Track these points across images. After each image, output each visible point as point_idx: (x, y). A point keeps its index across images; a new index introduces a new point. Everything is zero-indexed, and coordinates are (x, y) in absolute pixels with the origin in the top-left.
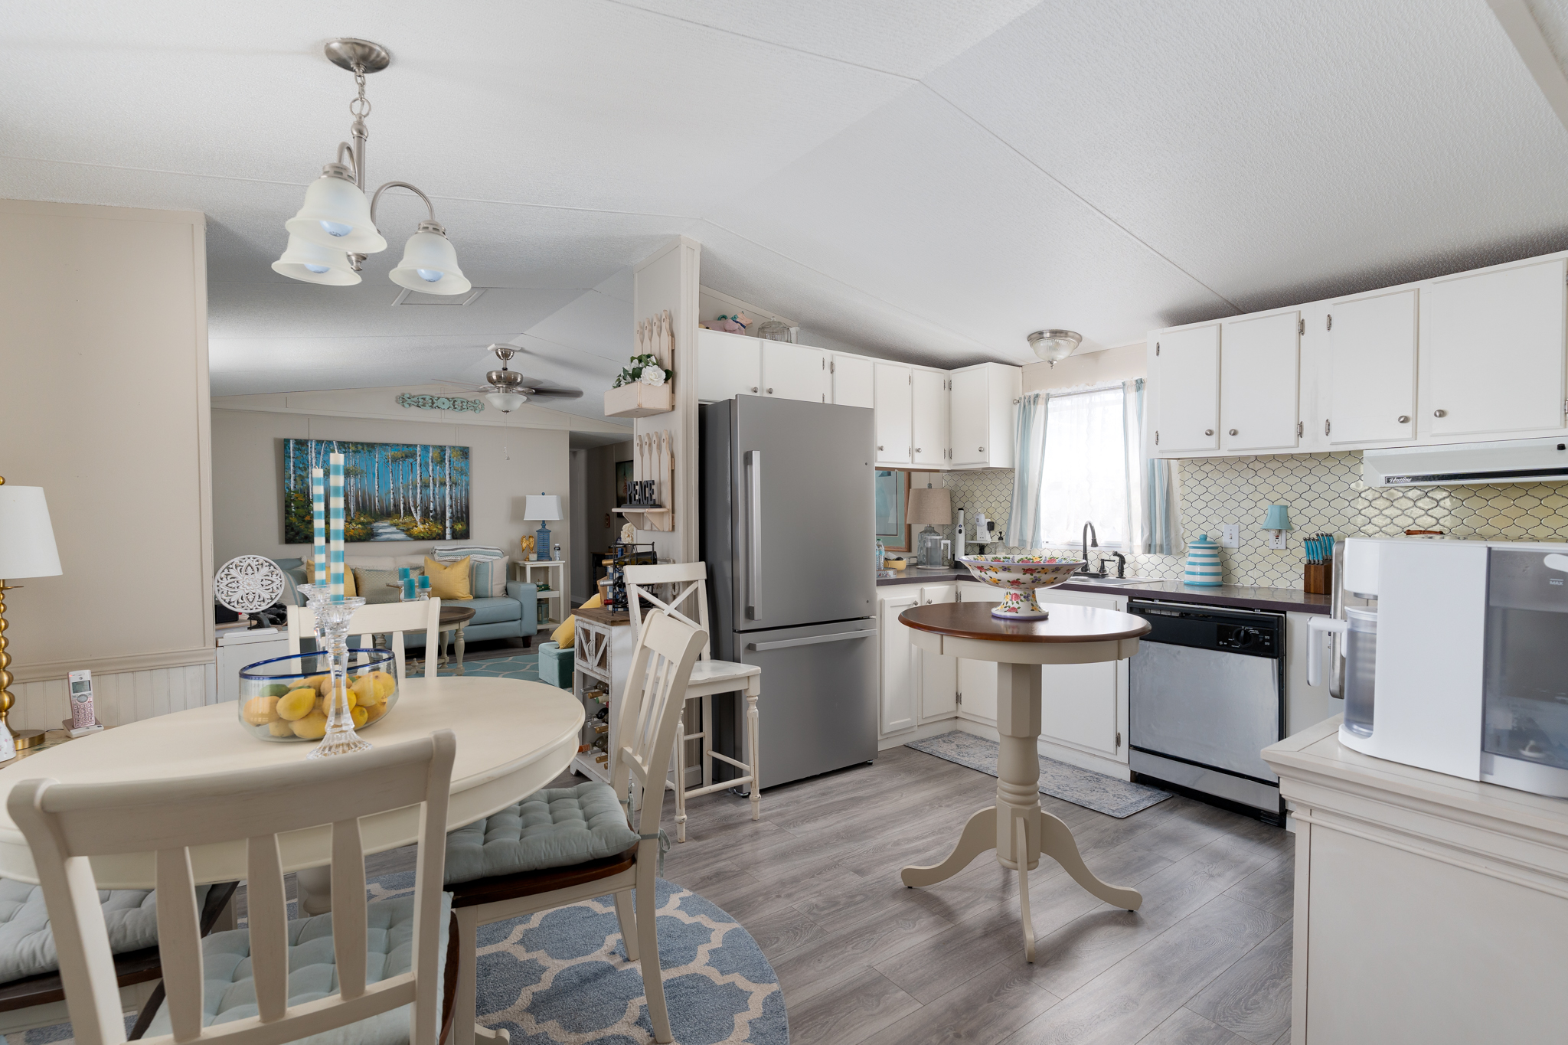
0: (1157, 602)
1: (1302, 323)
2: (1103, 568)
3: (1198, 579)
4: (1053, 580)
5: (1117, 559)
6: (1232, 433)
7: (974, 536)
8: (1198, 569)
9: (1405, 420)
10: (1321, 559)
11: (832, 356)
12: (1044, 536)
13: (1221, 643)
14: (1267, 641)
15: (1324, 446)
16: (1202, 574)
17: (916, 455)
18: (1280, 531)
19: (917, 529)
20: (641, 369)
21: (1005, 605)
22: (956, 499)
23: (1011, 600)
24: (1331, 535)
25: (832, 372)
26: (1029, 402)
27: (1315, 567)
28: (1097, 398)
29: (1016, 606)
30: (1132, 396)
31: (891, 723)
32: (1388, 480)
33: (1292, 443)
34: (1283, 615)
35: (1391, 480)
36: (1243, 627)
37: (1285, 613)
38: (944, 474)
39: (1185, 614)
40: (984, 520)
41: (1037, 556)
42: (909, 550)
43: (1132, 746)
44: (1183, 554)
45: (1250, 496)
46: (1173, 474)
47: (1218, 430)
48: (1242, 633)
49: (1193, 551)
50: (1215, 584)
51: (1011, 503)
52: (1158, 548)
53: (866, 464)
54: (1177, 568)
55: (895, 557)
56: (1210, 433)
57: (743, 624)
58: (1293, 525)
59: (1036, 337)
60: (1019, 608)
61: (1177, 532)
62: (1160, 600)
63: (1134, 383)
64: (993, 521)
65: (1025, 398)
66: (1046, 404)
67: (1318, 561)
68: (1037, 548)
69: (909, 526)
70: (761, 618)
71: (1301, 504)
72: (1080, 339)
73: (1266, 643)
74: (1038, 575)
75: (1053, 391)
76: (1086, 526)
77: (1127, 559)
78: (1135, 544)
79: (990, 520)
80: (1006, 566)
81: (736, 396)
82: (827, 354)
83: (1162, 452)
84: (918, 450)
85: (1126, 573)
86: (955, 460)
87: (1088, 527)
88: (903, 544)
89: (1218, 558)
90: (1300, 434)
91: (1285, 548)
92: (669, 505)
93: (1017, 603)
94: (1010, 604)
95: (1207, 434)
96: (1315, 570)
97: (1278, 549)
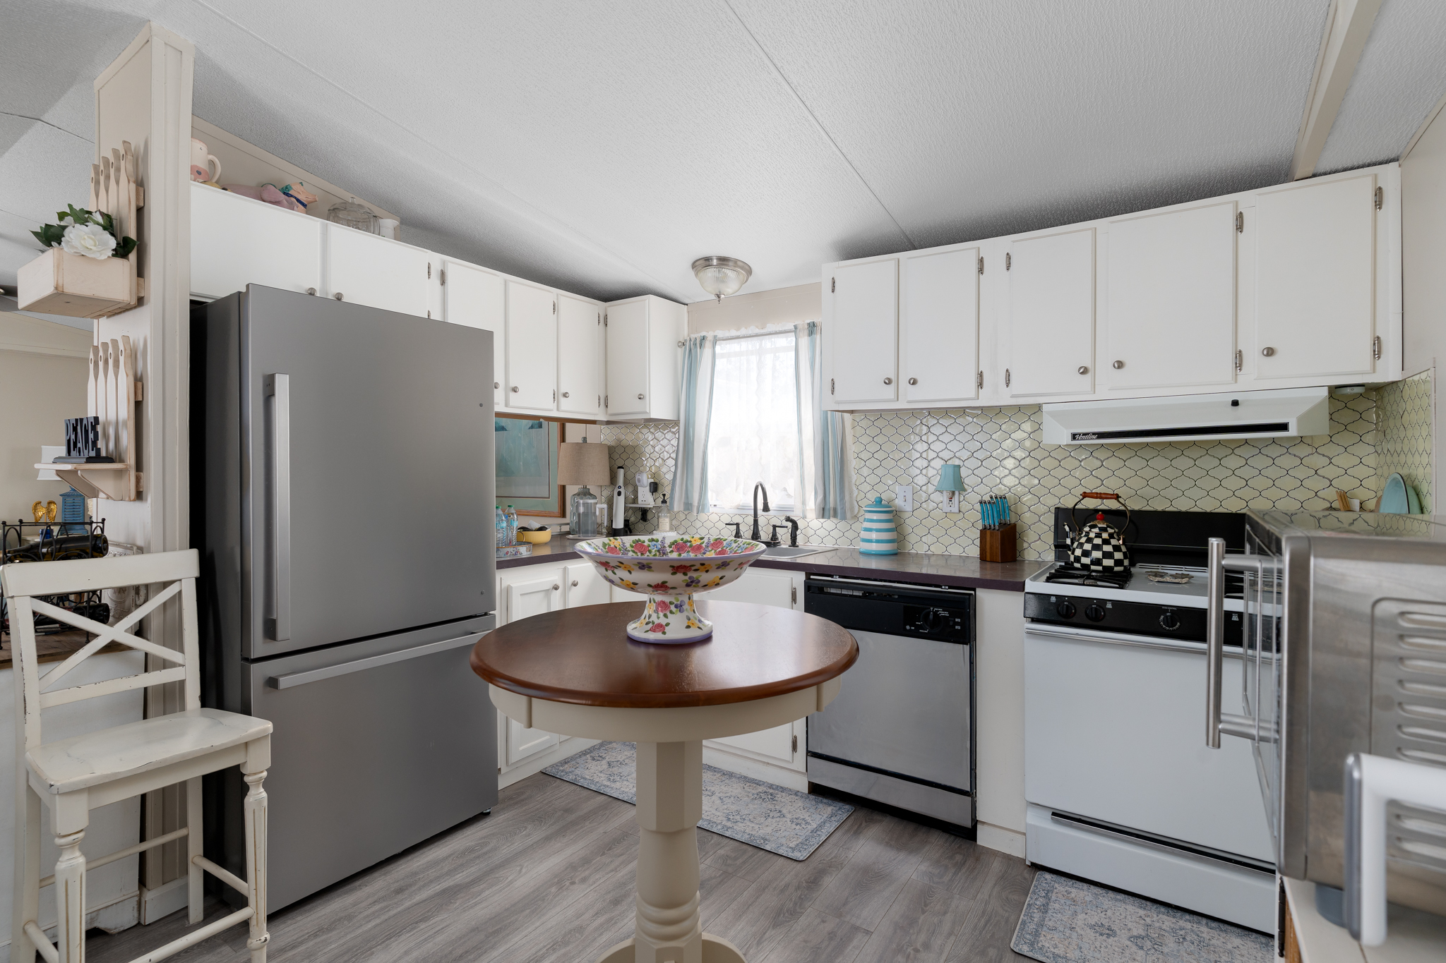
0: (837, 579)
1: (981, 261)
2: (774, 536)
3: (874, 547)
4: (718, 581)
5: (789, 524)
6: (912, 382)
7: (635, 500)
8: (874, 536)
9: (1085, 371)
10: (997, 524)
11: (444, 263)
12: (711, 498)
13: (910, 628)
14: (958, 624)
15: (1003, 398)
16: (878, 541)
17: (563, 400)
18: (953, 493)
19: (571, 490)
20: (64, 228)
21: (647, 620)
22: (616, 456)
23: (656, 611)
24: (1005, 498)
25: (443, 283)
26: (695, 344)
27: (991, 533)
28: (768, 343)
29: (663, 621)
30: (804, 341)
31: (521, 748)
32: (1074, 437)
33: (973, 394)
34: (973, 592)
35: (1077, 436)
36: (932, 608)
37: (974, 590)
38: (602, 427)
39: (869, 593)
40: (645, 480)
41: (697, 537)
42: (563, 515)
43: (810, 752)
44: (856, 517)
45: (924, 455)
46: (846, 429)
47: (896, 379)
48: (931, 617)
49: (868, 516)
50: (890, 554)
51: (676, 460)
52: (832, 512)
53: (481, 405)
54: (850, 534)
55: (538, 526)
56: (888, 382)
57: (259, 646)
58: (966, 486)
59: (703, 263)
60: (668, 624)
61: (851, 493)
62: (840, 577)
63: (806, 327)
64: (656, 481)
65: (691, 340)
66: (714, 347)
67: (994, 526)
68: (703, 512)
69: (563, 488)
70: (289, 634)
71: (972, 463)
72: (749, 271)
73: (957, 627)
74: (695, 575)
75: (720, 334)
76: (756, 488)
77: (800, 524)
78: (807, 508)
79: (652, 481)
80: (645, 562)
81: (248, 286)
82: (436, 259)
83: (838, 403)
84: (565, 395)
85: (800, 540)
86: (610, 410)
87: (759, 488)
88: (556, 508)
89: (894, 523)
90: (980, 385)
91: (957, 511)
92: (131, 459)
93: (665, 616)
94: (654, 618)
95: (885, 383)
96: (991, 535)
97: (951, 512)
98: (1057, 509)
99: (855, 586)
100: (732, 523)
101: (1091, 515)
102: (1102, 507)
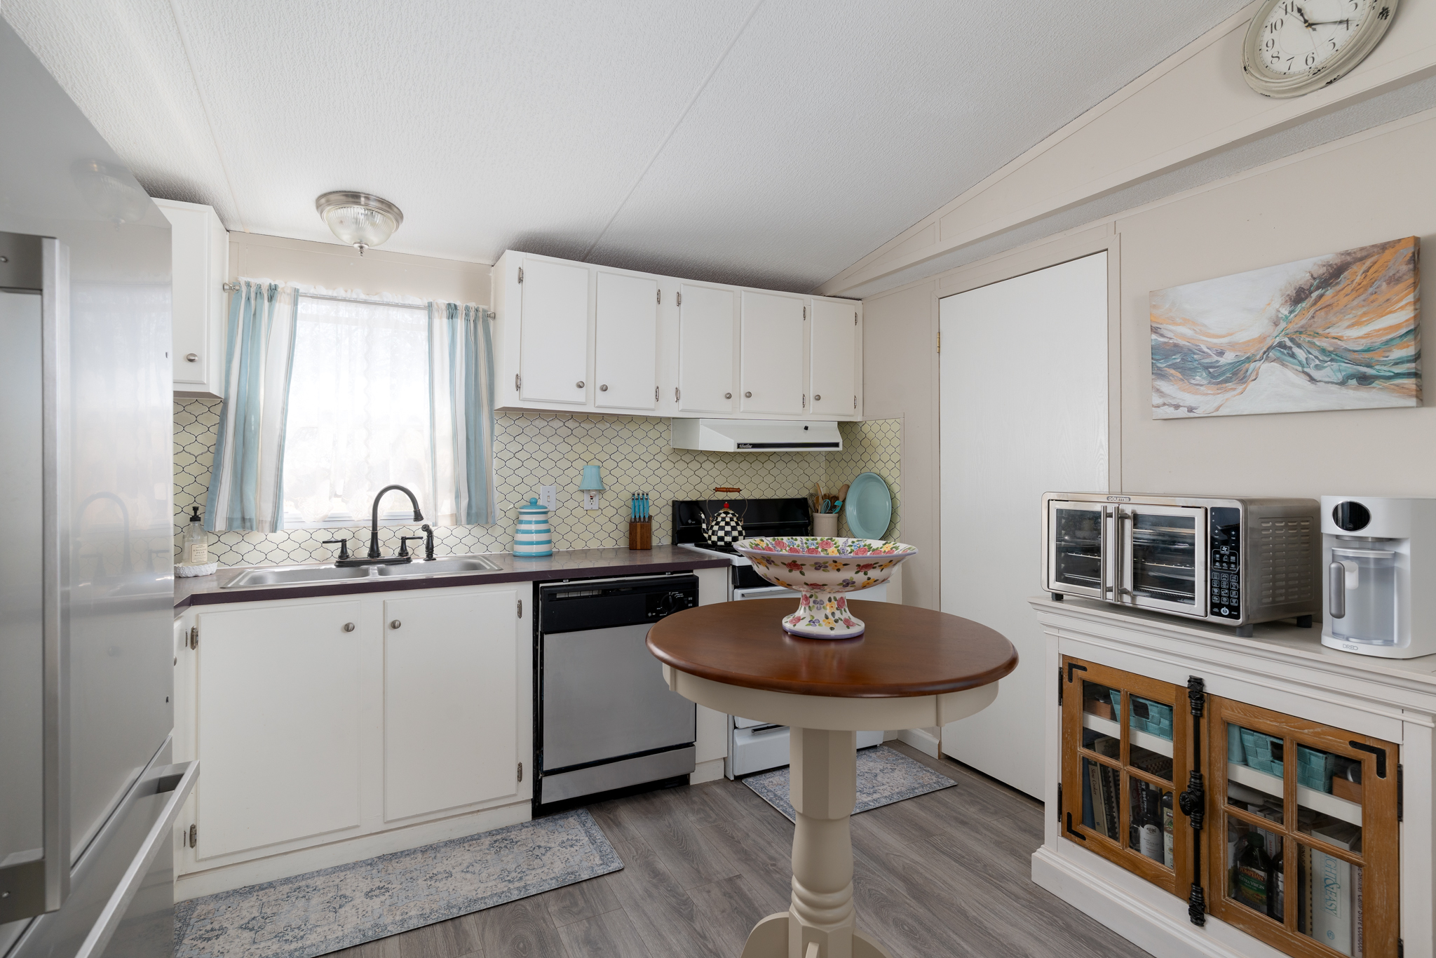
1: (659, 293)
2: (403, 551)
5: (425, 534)
6: (603, 387)
9: (729, 397)
10: (646, 517)
13: (650, 614)
15: (674, 411)
26: (258, 294)
27: (641, 525)
30: (441, 323)
32: (739, 446)
33: (653, 406)
34: (693, 574)
35: (741, 446)
36: (669, 593)
39: (606, 591)
45: (566, 456)
47: (588, 383)
48: (671, 600)
49: (522, 518)
50: (544, 554)
56: (581, 384)
62: (571, 580)
63: (448, 307)
66: (293, 306)
67: (644, 519)
71: (610, 464)
83: (524, 400)
85: (437, 553)
89: (548, 525)
90: (657, 398)
95: (577, 385)
96: (641, 527)
97: (592, 510)
98: (674, 502)
99: (584, 586)
100: (333, 540)
101: (719, 504)
102: (727, 498)
